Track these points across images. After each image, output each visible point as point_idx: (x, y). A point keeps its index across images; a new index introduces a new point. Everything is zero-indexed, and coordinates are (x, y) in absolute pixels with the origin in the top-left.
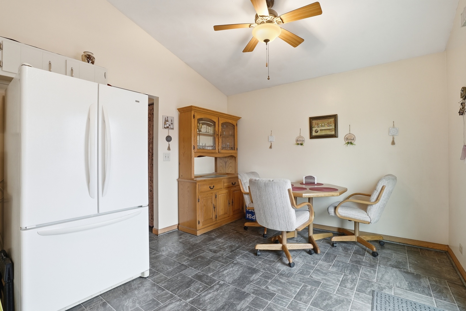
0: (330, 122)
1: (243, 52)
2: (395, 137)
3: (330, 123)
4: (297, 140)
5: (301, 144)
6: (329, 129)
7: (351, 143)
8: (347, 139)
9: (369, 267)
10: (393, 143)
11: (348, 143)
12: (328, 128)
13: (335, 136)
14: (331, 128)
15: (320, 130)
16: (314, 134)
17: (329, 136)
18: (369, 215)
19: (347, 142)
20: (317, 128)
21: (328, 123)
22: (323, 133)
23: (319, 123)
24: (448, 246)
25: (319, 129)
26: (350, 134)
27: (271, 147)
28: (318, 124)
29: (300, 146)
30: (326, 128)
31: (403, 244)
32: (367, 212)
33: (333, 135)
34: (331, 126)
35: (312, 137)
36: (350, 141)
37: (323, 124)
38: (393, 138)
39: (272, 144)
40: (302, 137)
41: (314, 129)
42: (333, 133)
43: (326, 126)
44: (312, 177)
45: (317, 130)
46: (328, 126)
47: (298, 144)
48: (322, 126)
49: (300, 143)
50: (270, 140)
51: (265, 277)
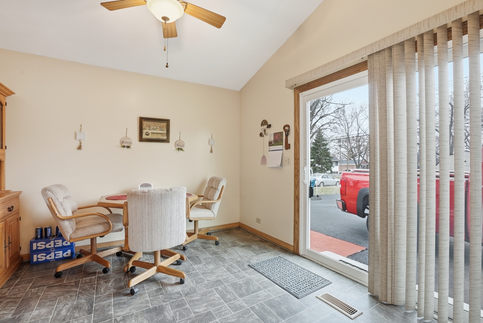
0: (162, 126)
1: (102, 4)
2: (212, 146)
3: (162, 128)
4: (123, 142)
5: (128, 147)
6: (161, 134)
7: (181, 149)
8: (178, 145)
9: (224, 253)
10: (211, 151)
11: (179, 149)
12: (161, 132)
13: (167, 141)
14: (163, 132)
15: (152, 133)
16: (144, 136)
17: (162, 140)
18: (214, 212)
19: (177, 148)
20: (148, 131)
21: (160, 127)
22: (155, 137)
23: (151, 125)
24: (239, 223)
25: (150, 132)
26: (180, 140)
27: (80, 148)
28: (149, 127)
29: (126, 148)
30: (158, 131)
31: (218, 231)
32: (212, 210)
33: (165, 140)
34: (163, 130)
35: (141, 139)
36: (180, 147)
37: (155, 127)
38: (212, 148)
39: (82, 144)
40: (129, 139)
41: (144, 131)
42: (165, 138)
43: (158, 129)
44: (148, 184)
45: (148, 133)
46: (160, 130)
47: (124, 147)
48: (153, 129)
49: (126, 145)
50: (79, 137)
51: (177, 307)
